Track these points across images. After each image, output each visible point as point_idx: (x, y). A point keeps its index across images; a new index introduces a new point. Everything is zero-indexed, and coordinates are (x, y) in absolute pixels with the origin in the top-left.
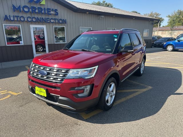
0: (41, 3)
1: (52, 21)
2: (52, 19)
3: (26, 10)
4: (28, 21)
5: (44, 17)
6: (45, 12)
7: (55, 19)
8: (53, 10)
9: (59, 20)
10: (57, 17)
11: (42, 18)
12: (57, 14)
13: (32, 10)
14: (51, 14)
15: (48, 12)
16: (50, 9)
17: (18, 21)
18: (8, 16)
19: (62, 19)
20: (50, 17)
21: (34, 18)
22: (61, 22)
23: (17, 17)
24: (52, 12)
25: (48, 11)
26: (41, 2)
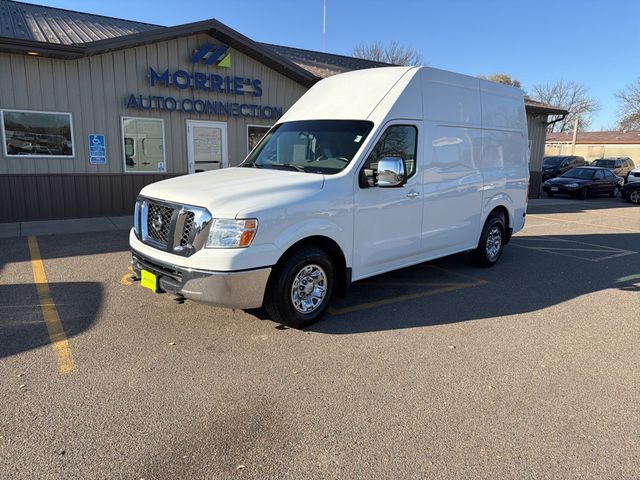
0: (220, 65)
1: (245, 111)
2: (244, 106)
3: (181, 81)
4: (182, 111)
5: (223, 99)
6: (228, 87)
7: (252, 107)
8: (248, 82)
9: (262, 109)
10: (256, 101)
11: (221, 104)
12: (258, 93)
13: (197, 82)
14: (242, 93)
15: (237, 86)
16: (241, 79)
17: (158, 109)
18: (136, 96)
19: (272, 105)
20: (240, 100)
21: (199, 102)
22: (267, 113)
23: (158, 99)
24: (247, 88)
25: (235, 83)
26: (219, 61)
